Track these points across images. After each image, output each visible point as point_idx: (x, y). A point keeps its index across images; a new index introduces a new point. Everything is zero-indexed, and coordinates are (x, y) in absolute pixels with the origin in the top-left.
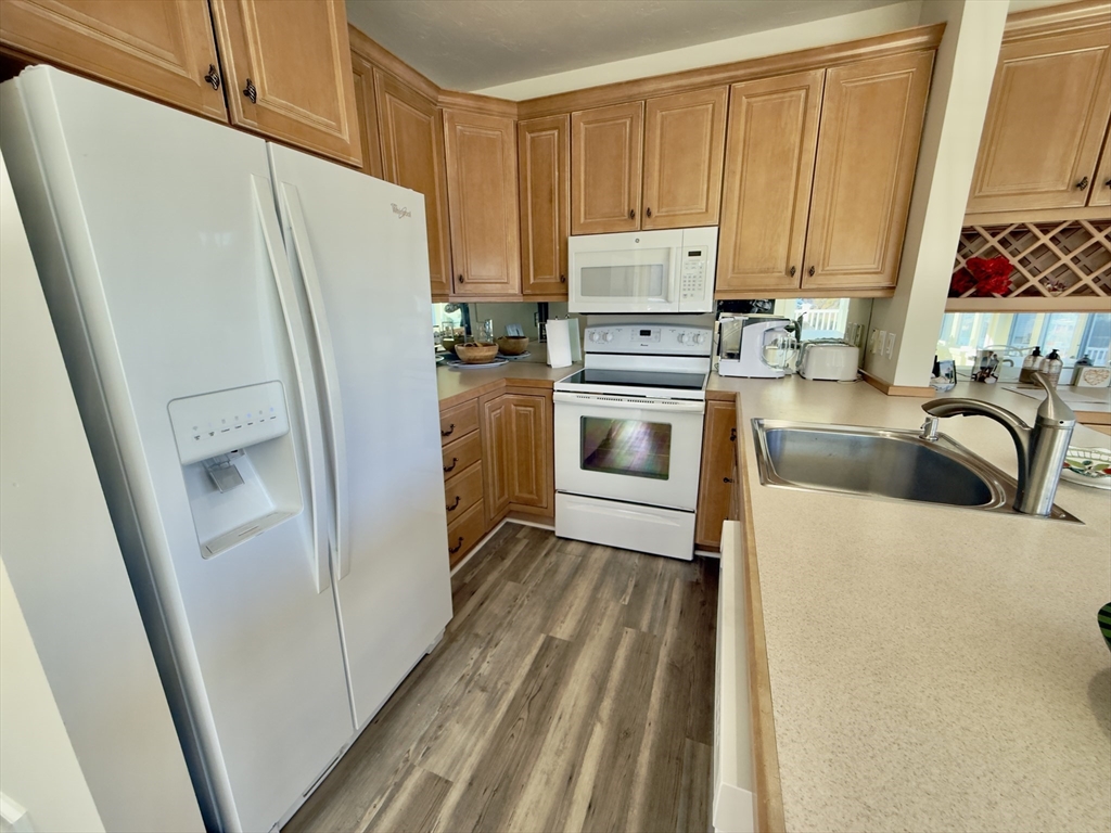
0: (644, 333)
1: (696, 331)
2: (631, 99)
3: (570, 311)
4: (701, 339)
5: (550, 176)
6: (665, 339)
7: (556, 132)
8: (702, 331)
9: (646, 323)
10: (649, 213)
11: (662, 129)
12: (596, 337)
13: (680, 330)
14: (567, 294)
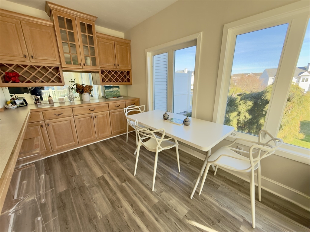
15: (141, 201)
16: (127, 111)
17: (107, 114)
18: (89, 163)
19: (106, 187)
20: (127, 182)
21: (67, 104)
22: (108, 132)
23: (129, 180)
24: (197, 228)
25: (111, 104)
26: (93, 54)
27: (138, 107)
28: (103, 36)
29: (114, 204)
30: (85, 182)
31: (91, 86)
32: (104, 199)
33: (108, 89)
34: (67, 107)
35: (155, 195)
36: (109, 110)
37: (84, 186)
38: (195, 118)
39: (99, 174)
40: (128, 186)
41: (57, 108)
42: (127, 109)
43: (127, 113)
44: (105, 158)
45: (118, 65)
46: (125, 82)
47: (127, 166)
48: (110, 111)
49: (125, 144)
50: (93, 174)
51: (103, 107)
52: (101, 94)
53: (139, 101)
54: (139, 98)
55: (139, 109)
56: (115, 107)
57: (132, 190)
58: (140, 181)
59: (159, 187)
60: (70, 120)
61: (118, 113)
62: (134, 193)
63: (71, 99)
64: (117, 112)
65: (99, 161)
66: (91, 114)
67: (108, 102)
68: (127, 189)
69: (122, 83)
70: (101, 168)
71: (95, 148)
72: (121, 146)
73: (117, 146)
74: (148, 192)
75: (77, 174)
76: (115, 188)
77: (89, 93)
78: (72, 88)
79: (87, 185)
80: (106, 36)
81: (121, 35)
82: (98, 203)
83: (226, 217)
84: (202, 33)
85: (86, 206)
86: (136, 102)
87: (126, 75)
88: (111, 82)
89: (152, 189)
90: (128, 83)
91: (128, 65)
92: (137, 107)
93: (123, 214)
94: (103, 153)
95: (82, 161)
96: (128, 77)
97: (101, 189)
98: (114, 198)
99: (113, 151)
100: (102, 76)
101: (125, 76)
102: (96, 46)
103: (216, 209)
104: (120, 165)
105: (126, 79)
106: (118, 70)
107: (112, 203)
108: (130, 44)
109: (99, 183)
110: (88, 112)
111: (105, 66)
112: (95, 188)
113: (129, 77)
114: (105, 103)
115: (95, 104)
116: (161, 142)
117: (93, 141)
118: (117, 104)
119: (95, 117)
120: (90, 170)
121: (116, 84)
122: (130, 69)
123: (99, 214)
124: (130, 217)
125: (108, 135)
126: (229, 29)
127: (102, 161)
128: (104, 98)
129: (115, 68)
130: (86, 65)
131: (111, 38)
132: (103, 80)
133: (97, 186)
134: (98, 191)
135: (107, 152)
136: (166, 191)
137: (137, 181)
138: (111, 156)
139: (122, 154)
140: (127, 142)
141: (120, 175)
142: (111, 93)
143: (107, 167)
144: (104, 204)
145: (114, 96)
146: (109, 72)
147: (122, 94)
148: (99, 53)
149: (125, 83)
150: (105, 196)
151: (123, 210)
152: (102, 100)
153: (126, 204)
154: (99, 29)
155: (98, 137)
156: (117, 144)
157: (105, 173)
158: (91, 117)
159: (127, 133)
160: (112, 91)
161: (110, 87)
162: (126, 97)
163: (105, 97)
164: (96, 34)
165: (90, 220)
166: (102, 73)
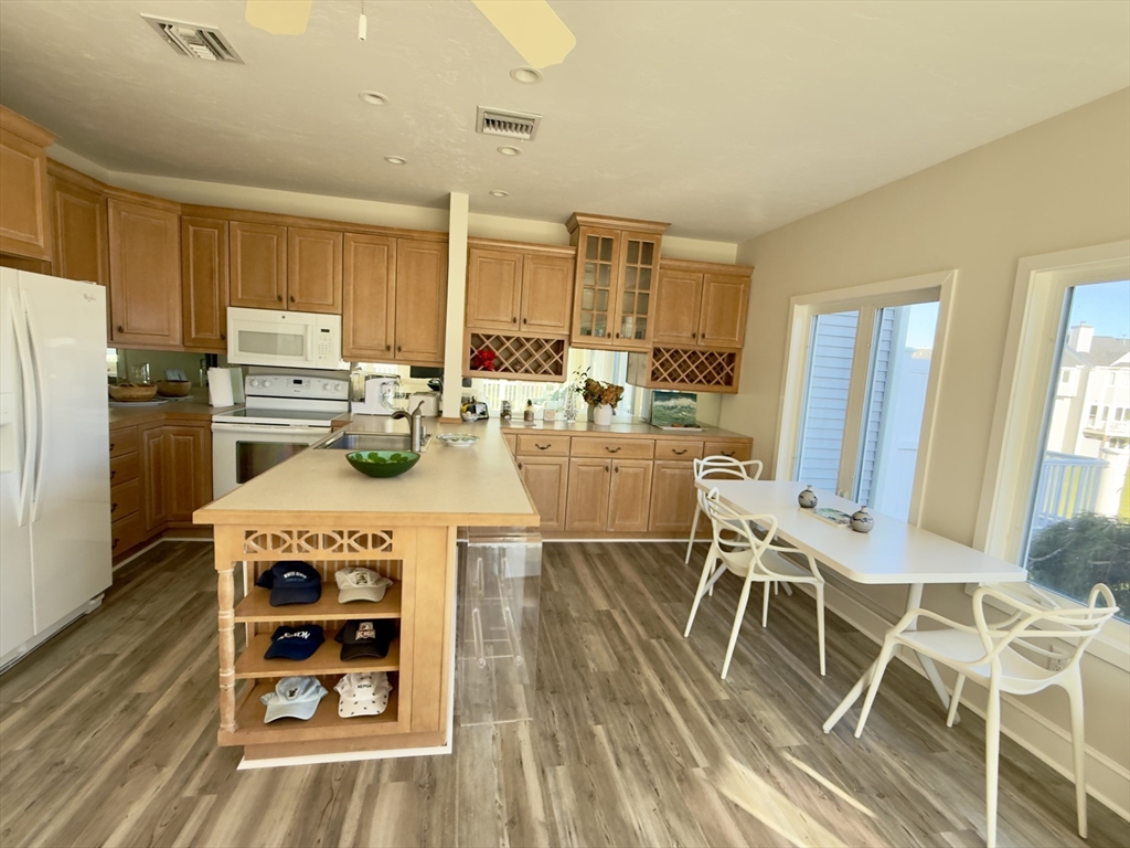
0: (296, 382)
1: (336, 382)
2: (277, 225)
3: (229, 362)
4: (340, 388)
5: (211, 260)
6: (314, 387)
7: (216, 231)
8: (341, 383)
9: (299, 375)
10: (293, 300)
11: (300, 248)
12: (256, 383)
13: (325, 381)
14: (226, 349)
15: (686, 682)
16: (704, 470)
17: (646, 469)
18: (582, 579)
19: (613, 632)
20: (662, 640)
21: (558, 426)
22: (639, 522)
23: (669, 639)
24: (808, 775)
25: (664, 443)
26: (643, 309)
27: (741, 465)
28: (677, 263)
29: (625, 662)
30: (570, 608)
31: (622, 389)
32: (606, 648)
33: (663, 400)
34: (559, 434)
35: (728, 688)
36: (654, 459)
37: (567, 614)
38: (919, 525)
39: (602, 605)
40: (663, 648)
41: (540, 433)
42: (704, 462)
43: (702, 474)
44: (620, 580)
45: (703, 336)
46: (718, 383)
47: (672, 614)
48: (657, 462)
49: (681, 568)
50: (589, 601)
51: (641, 447)
52: (641, 412)
53: (751, 448)
54: (752, 439)
55: (740, 471)
56: (672, 454)
57: (670, 659)
58: (698, 652)
59: (741, 677)
60: (561, 465)
61: (677, 472)
62: (673, 664)
63: (570, 415)
64: (673, 469)
65: (606, 582)
66: (609, 460)
67: (655, 437)
68: (660, 652)
69: (706, 386)
70: (607, 596)
71: (600, 552)
72: (668, 569)
73: (655, 565)
74: (709, 676)
75: (556, 589)
76: (631, 641)
77: (613, 406)
78: (578, 390)
79: (574, 614)
80: (685, 264)
81: (727, 251)
82: (593, 649)
83: (912, 801)
84: (956, 271)
85: (570, 645)
86: (740, 448)
87: (724, 364)
88: (674, 380)
89: (720, 675)
90: (725, 388)
91: (734, 336)
92: (735, 462)
93: (639, 684)
94: (616, 568)
95: (566, 570)
96: (728, 369)
97: (600, 629)
98: (626, 655)
99: (642, 571)
100: (654, 364)
101: (719, 368)
102: (653, 292)
103: (890, 776)
104: (655, 606)
105: (722, 374)
106: (703, 349)
107: (621, 660)
108: (749, 277)
109: (600, 620)
110: (602, 452)
111: (666, 339)
112: (589, 626)
113: (732, 370)
114: (649, 439)
115: (620, 436)
116: (762, 550)
117: (597, 534)
118: (679, 444)
119: (617, 470)
120: (584, 591)
121: (688, 388)
122: (739, 346)
123: (592, 665)
124: (653, 694)
125: (637, 528)
126: (1033, 272)
127: (610, 582)
128: (645, 422)
129: (693, 343)
130: (621, 336)
131: (697, 265)
132: (653, 373)
133: (593, 623)
134: (595, 631)
135: (627, 570)
136: (756, 692)
137: (687, 648)
138: (635, 580)
139: (667, 585)
140: (687, 562)
141: (648, 621)
142: (668, 412)
143: (620, 599)
144: (605, 656)
145: (675, 422)
146: (675, 354)
147: (700, 417)
148: (658, 306)
149: (717, 388)
150: (608, 645)
151: (641, 679)
152: (641, 429)
153: (649, 673)
154: (670, 244)
155: (612, 526)
156: (656, 560)
157: (614, 608)
158: (607, 469)
159: (691, 541)
160: (673, 408)
161: (670, 396)
162: (713, 429)
163: (650, 422)
164: (660, 262)
165: (575, 666)
166: (655, 355)
